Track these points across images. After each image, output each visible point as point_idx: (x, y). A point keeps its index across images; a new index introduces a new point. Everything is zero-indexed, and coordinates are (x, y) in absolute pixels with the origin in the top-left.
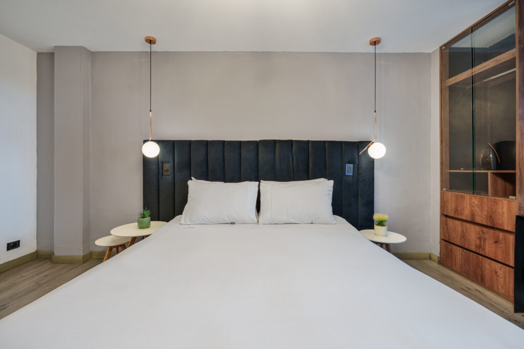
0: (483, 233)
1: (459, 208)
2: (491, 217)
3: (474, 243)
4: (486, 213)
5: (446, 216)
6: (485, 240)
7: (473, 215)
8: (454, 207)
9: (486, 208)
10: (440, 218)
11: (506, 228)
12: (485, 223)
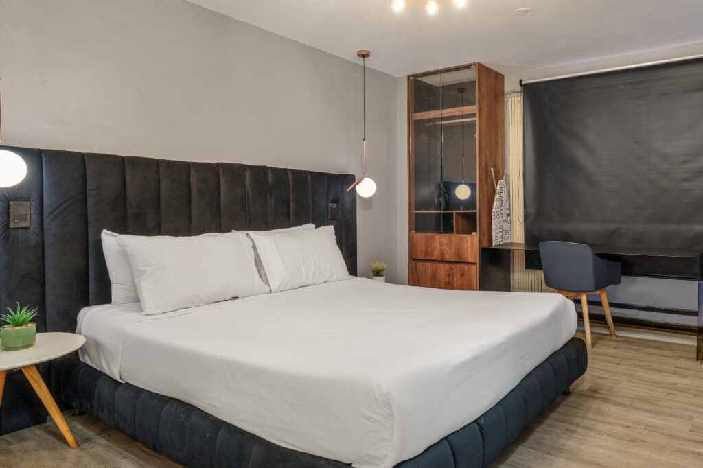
0: (452, 269)
1: (429, 249)
2: (458, 253)
3: (443, 281)
4: (454, 250)
5: (414, 260)
6: (453, 275)
7: (442, 254)
8: (423, 248)
9: (454, 246)
10: (409, 263)
11: (469, 261)
12: (453, 260)
